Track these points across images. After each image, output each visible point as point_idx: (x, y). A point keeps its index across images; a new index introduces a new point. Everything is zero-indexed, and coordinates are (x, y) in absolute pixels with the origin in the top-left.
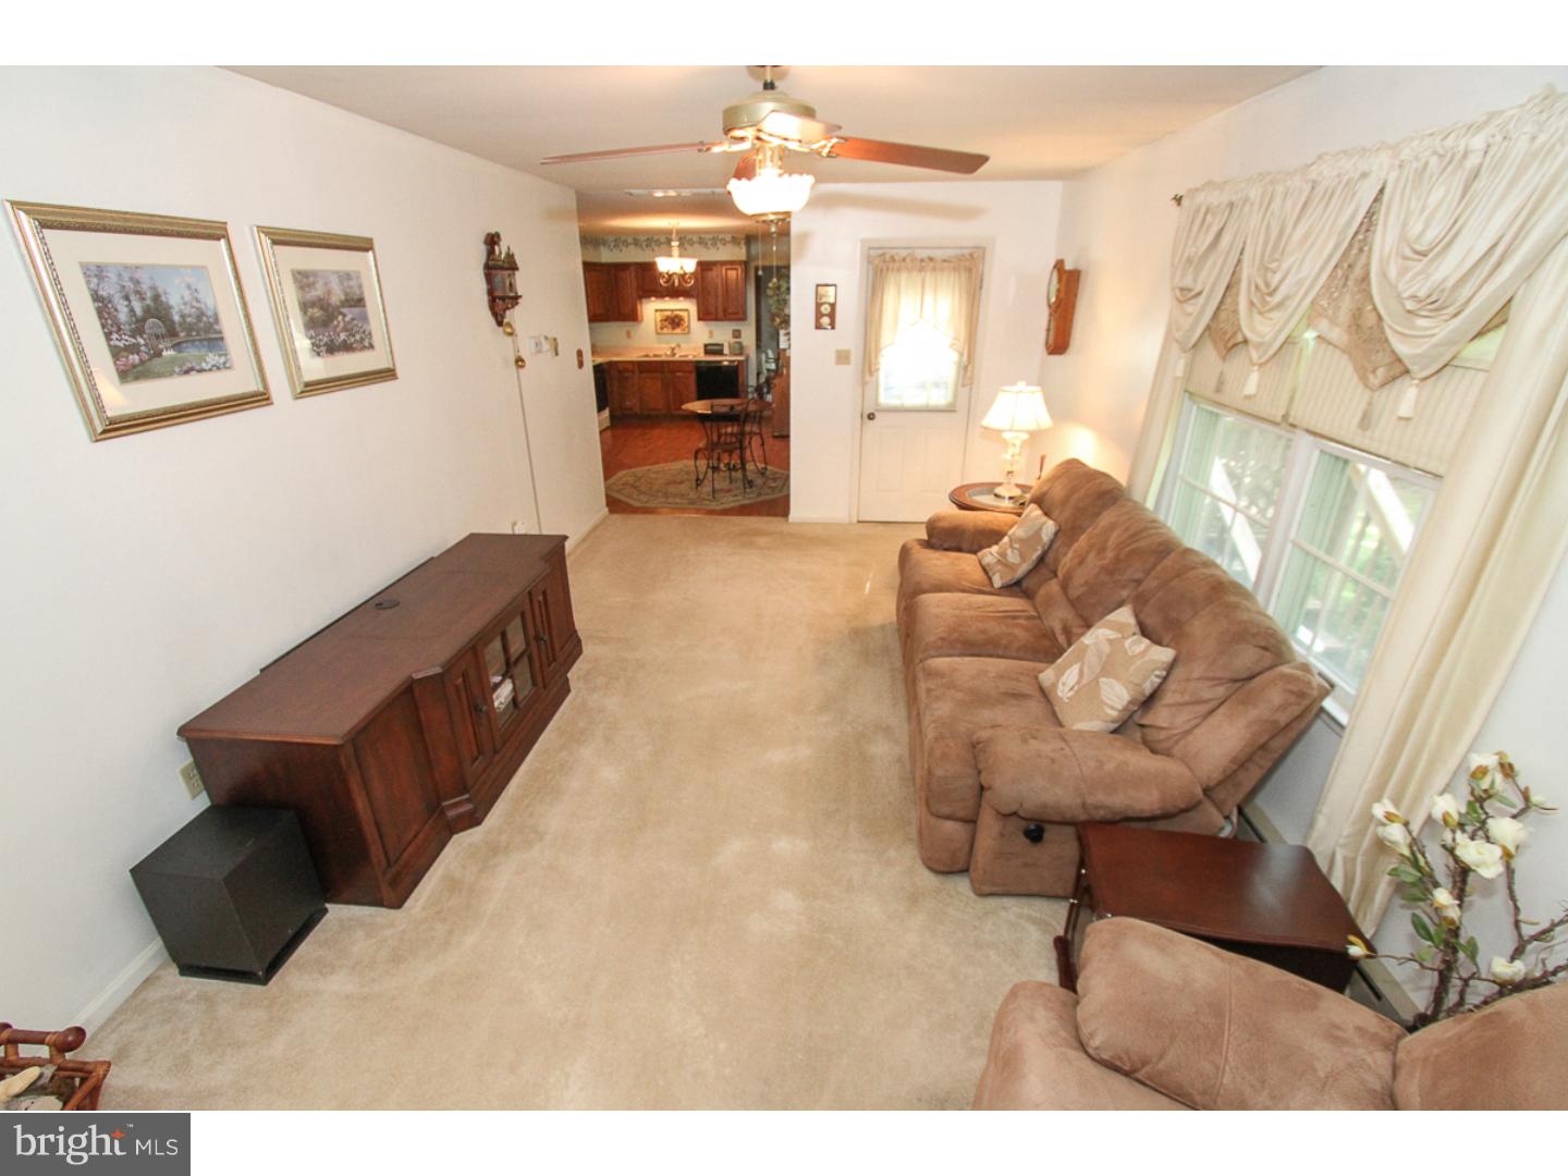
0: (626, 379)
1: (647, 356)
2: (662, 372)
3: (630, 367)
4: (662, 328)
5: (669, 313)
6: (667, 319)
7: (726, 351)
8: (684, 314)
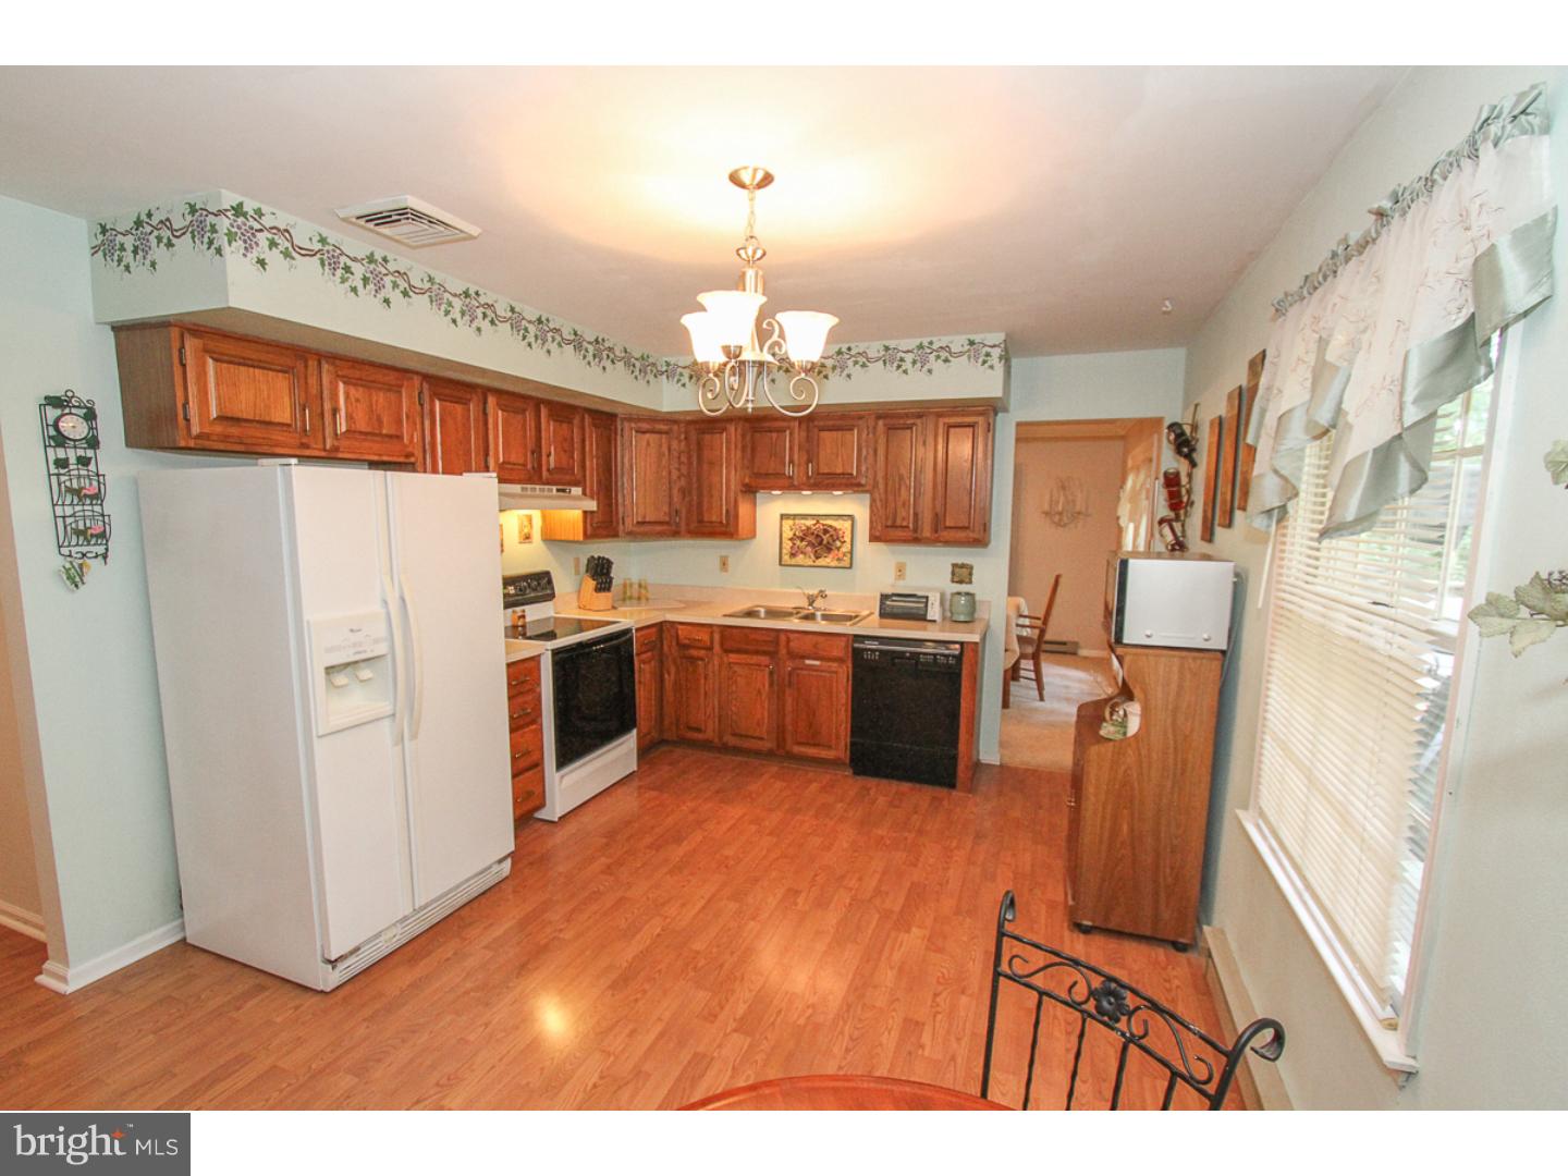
0: (693, 660)
1: (750, 614)
2: (772, 655)
3: (704, 636)
4: (793, 555)
5: (810, 522)
6: (805, 535)
7: (934, 612)
8: (845, 526)
